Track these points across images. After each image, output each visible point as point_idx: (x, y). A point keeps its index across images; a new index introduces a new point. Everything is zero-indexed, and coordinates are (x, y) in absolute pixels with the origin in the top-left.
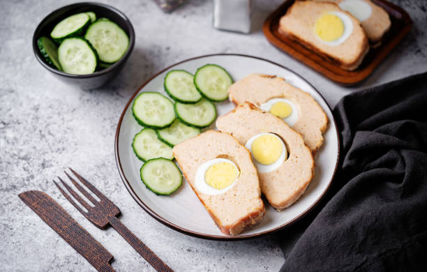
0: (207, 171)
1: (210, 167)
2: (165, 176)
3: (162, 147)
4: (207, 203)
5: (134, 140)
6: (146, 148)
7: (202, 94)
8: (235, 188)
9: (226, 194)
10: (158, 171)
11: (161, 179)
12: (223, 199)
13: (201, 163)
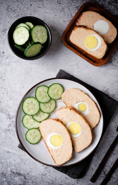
0: (51, 137)
1: (52, 136)
2: (35, 136)
3: (34, 122)
4: (51, 152)
5: (23, 119)
6: (27, 123)
7: (50, 98)
8: (62, 147)
9: (58, 149)
10: (32, 134)
11: (33, 137)
12: (57, 152)
13: (49, 134)
